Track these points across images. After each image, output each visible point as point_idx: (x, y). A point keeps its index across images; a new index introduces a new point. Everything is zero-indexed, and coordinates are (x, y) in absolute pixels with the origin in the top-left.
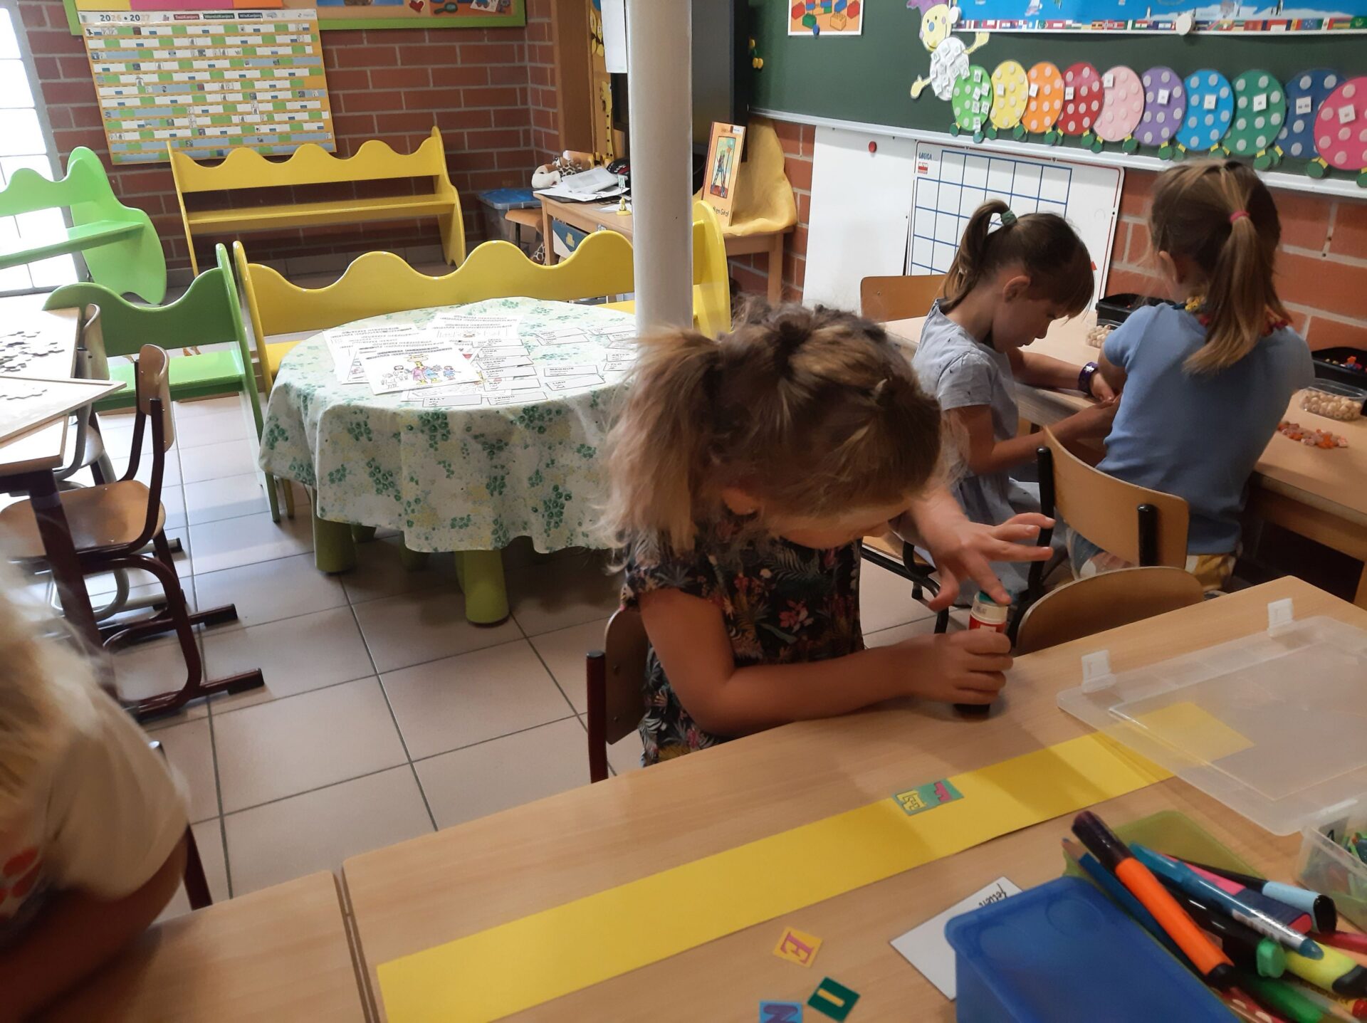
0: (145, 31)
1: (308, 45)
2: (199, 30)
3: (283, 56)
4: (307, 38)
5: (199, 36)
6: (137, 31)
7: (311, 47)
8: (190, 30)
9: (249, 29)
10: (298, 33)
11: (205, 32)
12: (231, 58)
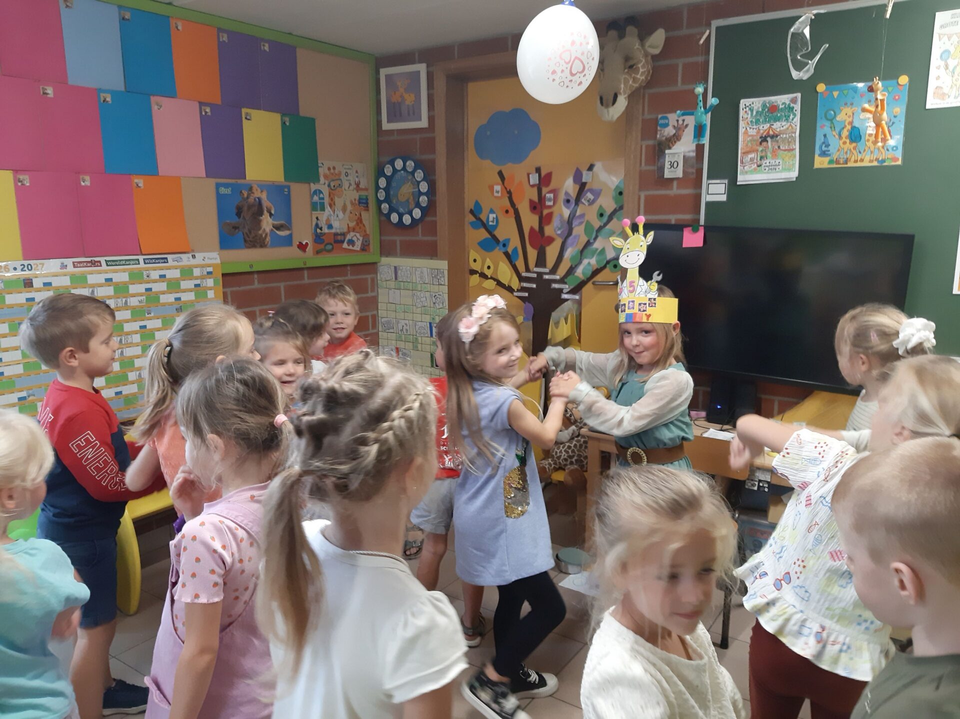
0: (37, 283)
1: (210, 289)
2: (101, 279)
3: (185, 303)
4: (210, 282)
5: (101, 285)
6: (28, 283)
7: (213, 291)
8: (92, 279)
9: (155, 275)
10: (202, 277)
11: (109, 280)
12: (133, 309)
